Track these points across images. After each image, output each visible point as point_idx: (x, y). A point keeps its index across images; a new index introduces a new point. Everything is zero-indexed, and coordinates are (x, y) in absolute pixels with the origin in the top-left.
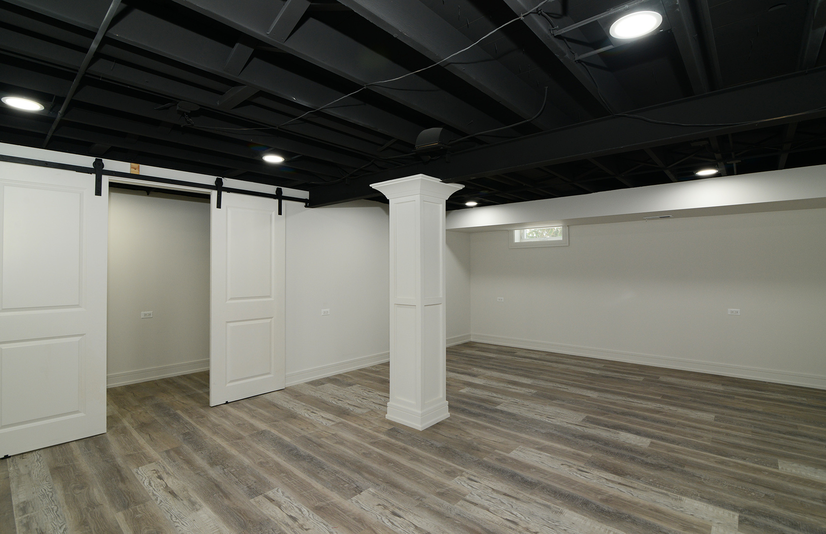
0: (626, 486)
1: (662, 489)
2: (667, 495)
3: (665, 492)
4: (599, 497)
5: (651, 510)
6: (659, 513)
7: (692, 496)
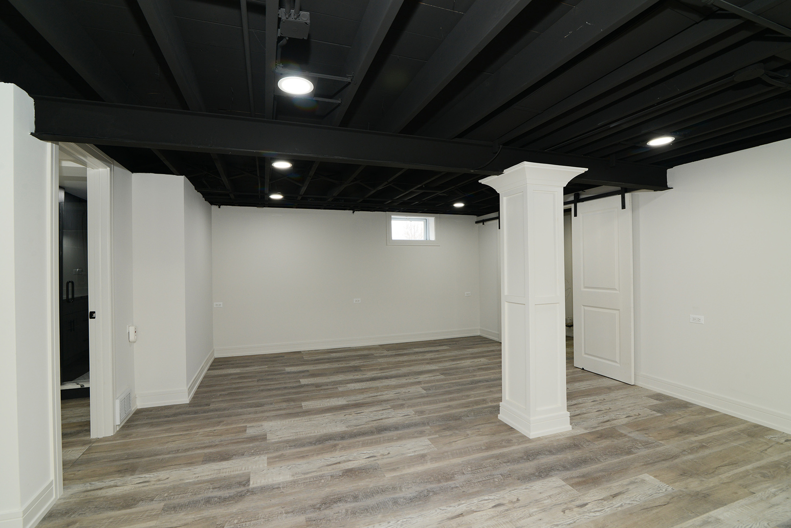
0: (334, 464)
1: (310, 478)
2: (304, 474)
3: (306, 476)
4: (340, 446)
5: (307, 456)
6: (301, 457)
7: (286, 484)
